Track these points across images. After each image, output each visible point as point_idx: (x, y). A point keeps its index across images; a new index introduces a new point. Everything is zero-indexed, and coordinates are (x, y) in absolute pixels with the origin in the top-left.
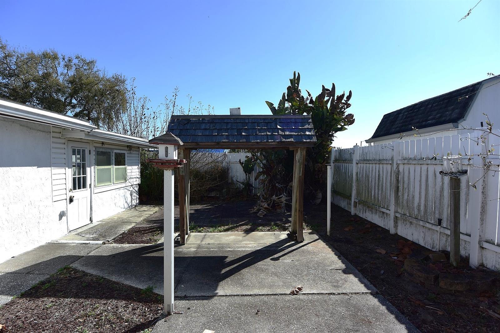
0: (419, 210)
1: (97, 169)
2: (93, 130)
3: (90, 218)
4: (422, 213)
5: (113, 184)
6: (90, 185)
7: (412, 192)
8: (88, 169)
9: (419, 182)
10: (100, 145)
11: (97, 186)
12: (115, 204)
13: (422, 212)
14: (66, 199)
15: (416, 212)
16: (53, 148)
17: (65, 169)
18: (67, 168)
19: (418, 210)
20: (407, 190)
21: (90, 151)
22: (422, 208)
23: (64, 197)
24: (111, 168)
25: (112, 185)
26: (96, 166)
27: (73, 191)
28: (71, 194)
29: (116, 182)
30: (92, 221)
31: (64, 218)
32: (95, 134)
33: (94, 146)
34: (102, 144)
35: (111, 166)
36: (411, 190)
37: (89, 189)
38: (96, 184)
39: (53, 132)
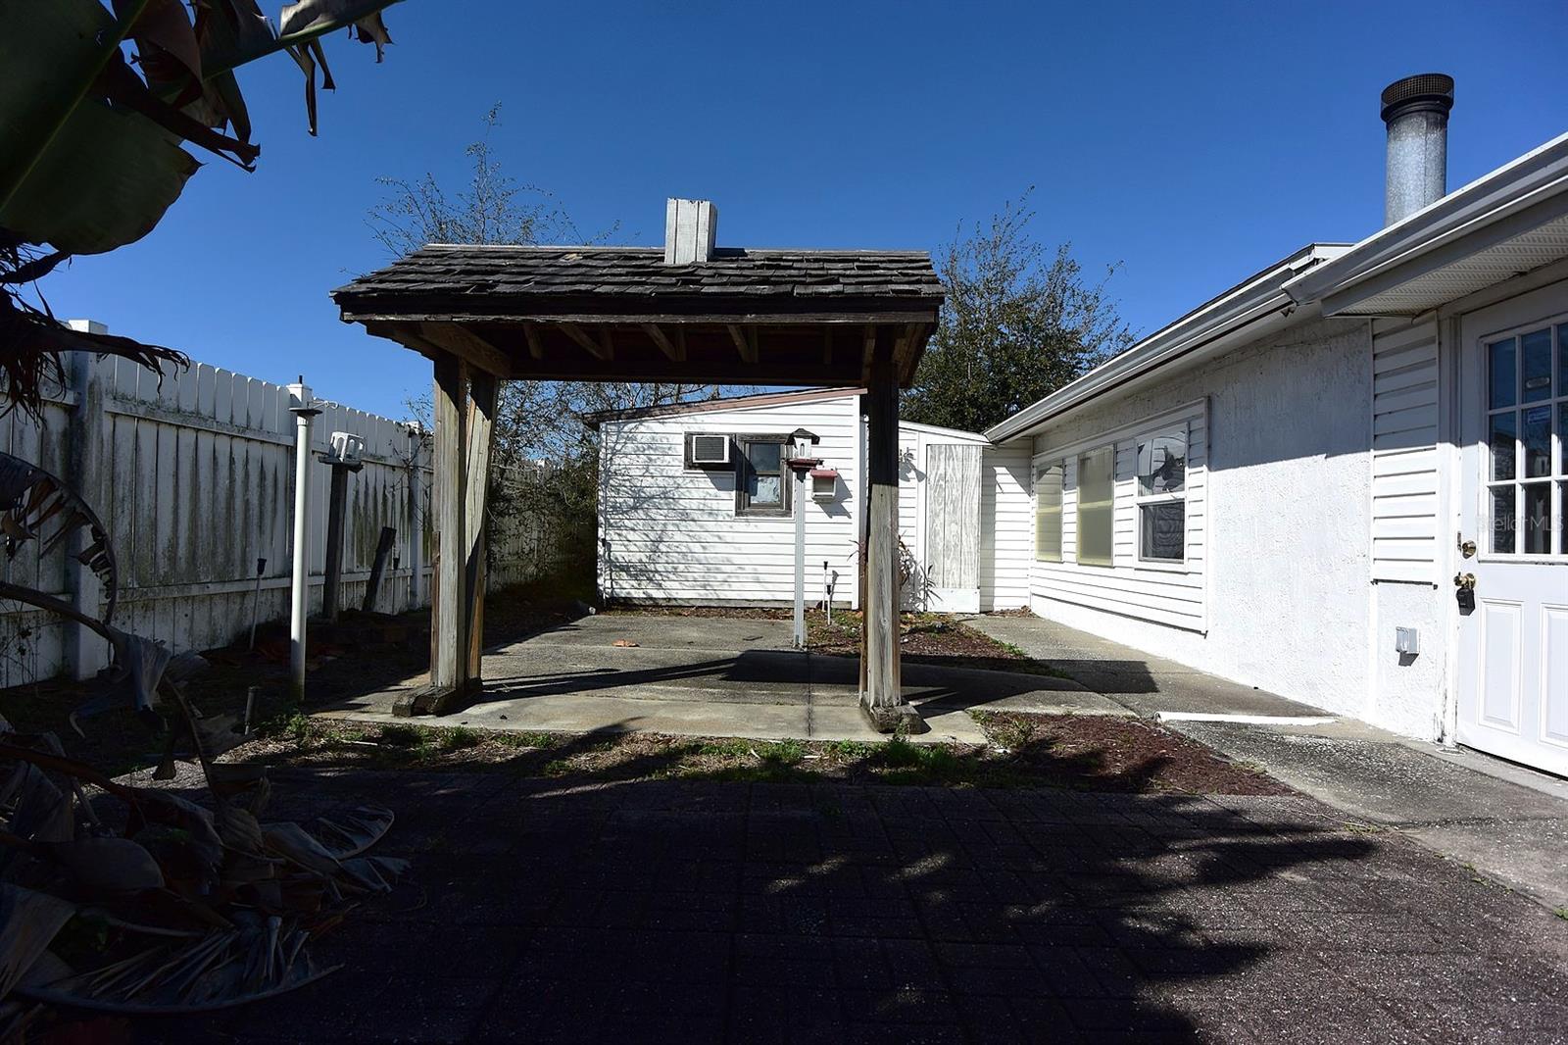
0: (173, 559)
4: (183, 564)
7: (146, 508)
9: (171, 477)
13: (183, 560)
14: (1436, 585)
15: (163, 566)
17: (1436, 449)
19: (169, 559)
20: (127, 505)
22: (182, 551)
27: (1487, 555)
28: (1468, 567)
36: (146, 504)
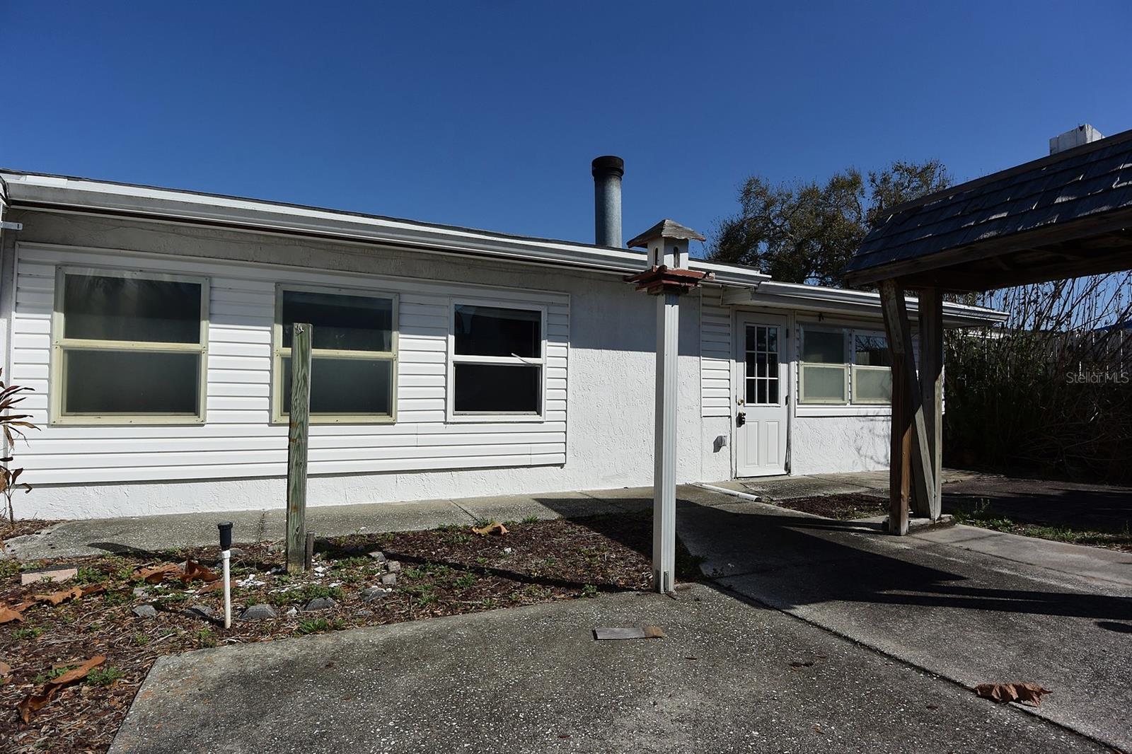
1: (805, 368)
2: (763, 283)
3: (786, 464)
5: (851, 404)
6: (787, 398)
8: (782, 367)
10: (815, 320)
11: (803, 402)
12: (859, 450)
14: (730, 417)
16: (705, 323)
17: (729, 362)
18: (733, 361)
21: (787, 330)
23: (726, 412)
24: (843, 369)
25: (848, 405)
26: (801, 362)
27: (746, 404)
28: (741, 409)
29: (857, 400)
30: (790, 472)
31: (725, 450)
32: (771, 292)
33: (797, 322)
34: (818, 318)
35: (845, 364)
37: (785, 407)
38: (802, 398)
39: (704, 296)
